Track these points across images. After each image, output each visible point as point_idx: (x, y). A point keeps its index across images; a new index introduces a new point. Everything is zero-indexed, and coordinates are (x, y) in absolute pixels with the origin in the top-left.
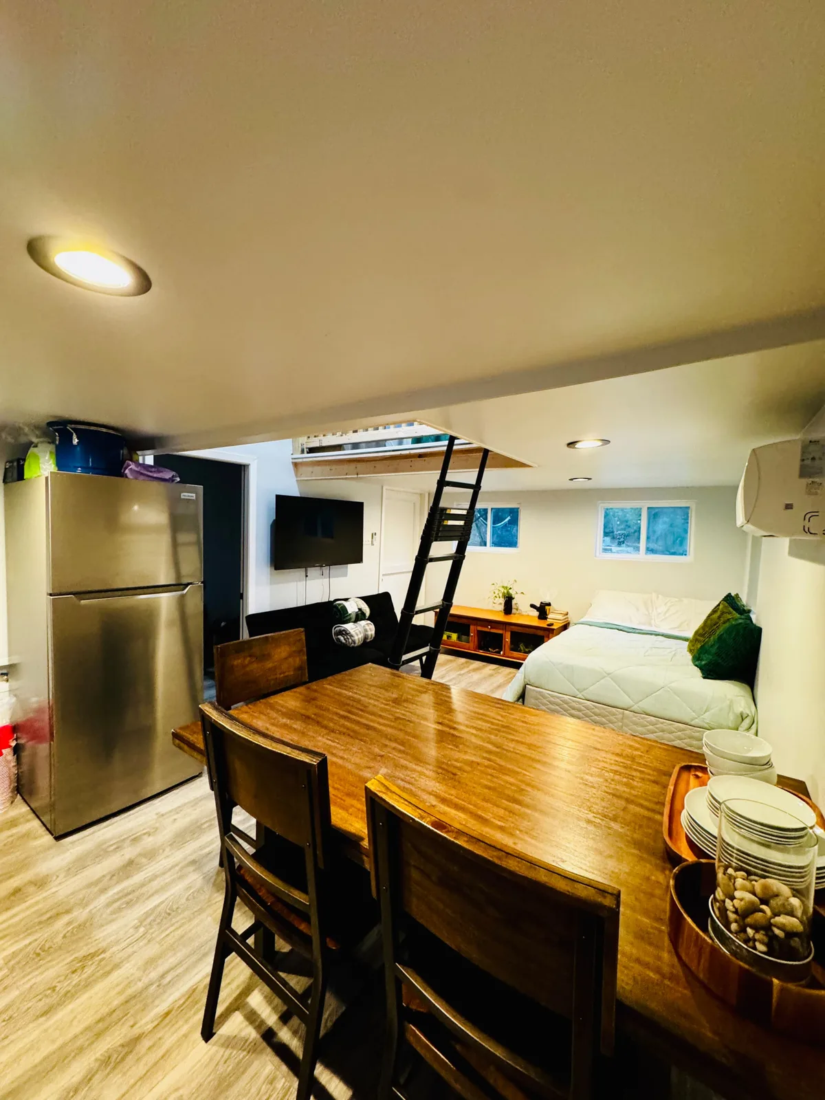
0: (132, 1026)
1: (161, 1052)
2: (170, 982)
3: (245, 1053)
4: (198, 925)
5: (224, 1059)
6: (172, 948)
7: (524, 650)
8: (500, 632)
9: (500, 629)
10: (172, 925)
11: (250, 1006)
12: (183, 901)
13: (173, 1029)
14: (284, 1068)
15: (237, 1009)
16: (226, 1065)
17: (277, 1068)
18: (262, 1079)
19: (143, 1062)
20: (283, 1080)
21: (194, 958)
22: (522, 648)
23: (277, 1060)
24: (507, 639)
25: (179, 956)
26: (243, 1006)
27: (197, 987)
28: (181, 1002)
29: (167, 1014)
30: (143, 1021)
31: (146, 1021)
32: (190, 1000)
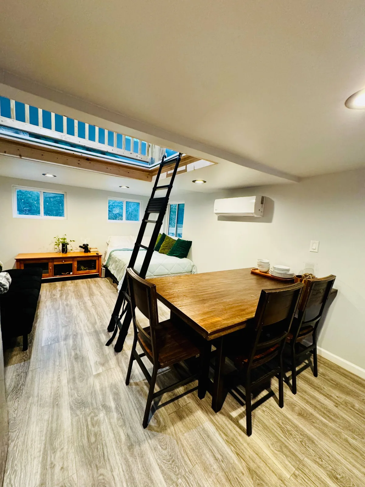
0: (243, 474)
1: (255, 456)
2: (221, 455)
3: (255, 419)
4: (187, 441)
5: (257, 427)
6: (200, 456)
7: (84, 269)
8: (71, 262)
9: (71, 261)
10: (183, 457)
11: (237, 417)
12: (165, 452)
13: (245, 451)
14: (259, 407)
15: (238, 421)
16: (259, 426)
17: (260, 409)
18: (263, 414)
19: (259, 464)
20: (263, 407)
21: (210, 443)
22: (82, 268)
23: (257, 409)
24: (75, 265)
25: (206, 451)
26: (237, 419)
27: (226, 440)
28: (232, 447)
29: (238, 454)
30: (241, 468)
31: (240, 466)
32: (232, 443)
